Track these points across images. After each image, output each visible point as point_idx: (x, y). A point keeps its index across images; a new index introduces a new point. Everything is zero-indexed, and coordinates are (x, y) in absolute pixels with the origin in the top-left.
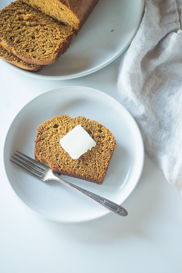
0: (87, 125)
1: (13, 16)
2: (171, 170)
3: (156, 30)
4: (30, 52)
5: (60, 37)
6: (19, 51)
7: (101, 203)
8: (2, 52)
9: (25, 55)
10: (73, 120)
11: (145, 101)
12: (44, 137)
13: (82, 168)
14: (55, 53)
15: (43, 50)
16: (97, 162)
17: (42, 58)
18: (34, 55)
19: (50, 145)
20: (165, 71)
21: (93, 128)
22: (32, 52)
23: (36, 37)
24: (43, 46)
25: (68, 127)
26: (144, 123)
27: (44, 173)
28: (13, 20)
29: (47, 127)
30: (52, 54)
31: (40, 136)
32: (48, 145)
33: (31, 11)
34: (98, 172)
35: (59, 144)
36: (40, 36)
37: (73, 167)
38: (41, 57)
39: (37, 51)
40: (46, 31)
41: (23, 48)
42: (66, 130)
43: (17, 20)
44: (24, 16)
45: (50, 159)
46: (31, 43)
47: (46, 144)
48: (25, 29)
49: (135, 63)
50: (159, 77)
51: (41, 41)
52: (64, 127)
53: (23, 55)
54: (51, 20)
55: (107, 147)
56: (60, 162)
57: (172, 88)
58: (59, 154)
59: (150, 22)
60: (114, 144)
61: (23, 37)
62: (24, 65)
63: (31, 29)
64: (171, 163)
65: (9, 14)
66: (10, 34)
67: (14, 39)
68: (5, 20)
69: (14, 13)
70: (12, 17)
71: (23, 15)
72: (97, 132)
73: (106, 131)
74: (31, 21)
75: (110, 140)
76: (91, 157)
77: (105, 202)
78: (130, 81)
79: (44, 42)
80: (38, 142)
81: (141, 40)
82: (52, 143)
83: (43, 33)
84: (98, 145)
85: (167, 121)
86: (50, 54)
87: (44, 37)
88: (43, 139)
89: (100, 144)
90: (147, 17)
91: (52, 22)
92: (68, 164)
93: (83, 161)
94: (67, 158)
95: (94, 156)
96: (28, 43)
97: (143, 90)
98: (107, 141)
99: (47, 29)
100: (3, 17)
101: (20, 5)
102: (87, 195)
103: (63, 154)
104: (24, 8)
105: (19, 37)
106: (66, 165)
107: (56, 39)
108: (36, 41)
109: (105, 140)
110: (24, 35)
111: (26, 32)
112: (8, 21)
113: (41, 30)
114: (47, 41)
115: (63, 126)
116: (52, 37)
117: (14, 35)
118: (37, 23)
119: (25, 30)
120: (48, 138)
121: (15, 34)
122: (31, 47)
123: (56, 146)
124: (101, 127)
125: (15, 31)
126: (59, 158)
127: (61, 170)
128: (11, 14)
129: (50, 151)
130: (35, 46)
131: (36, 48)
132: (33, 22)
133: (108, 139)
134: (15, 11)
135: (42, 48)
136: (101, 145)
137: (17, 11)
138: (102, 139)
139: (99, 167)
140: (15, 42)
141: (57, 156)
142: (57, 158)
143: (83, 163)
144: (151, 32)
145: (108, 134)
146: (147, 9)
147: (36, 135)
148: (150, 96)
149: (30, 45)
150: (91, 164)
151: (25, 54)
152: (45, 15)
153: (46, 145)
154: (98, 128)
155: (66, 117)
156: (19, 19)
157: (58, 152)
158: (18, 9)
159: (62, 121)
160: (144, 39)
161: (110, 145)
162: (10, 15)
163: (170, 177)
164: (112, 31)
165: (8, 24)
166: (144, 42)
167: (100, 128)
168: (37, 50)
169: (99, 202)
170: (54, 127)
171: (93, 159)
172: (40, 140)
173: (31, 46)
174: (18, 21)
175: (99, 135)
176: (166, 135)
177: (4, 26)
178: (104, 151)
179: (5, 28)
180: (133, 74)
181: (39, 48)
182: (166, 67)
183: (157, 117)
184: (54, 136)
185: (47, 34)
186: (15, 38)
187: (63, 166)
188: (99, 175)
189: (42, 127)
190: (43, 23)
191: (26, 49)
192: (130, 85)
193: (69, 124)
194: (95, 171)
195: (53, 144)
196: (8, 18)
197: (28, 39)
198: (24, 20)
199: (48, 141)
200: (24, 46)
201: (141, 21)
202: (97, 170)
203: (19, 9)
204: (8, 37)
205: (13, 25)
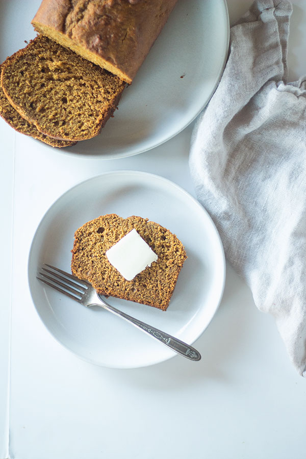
0: (145, 229)
1: (34, 64)
2: (263, 294)
3: (246, 85)
4: (61, 126)
5: (104, 98)
6: (44, 127)
7: (165, 343)
8: (19, 124)
9: (53, 132)
10: (124, 222)
11: (228, 189)
12: (85, 246)
13: (138, 291)
14: (97, 127)
15: (79, 122)
16: (159, 282)
17: (78, 136)
18: (67, 131)
19: (93, 258)
20: (260, 140)
21: (154, 234)
22: (63, 127)
23: (68, 99)
24: (79, 115)
25: (118, 232)
26: (226, 224)
27: (86, 294)
28: (34, 73)
29: (87, 232)
30: (93, 128)
31: (78, 244)
32: (90, 258)
33: (61, 54)
34: (160, 296)
35: (105, 257)
36: (75, 97)
37: (126, 290)
38: (77, 134)
39: (71, 124)
40: (83, 89)
41: (50, 120)
42: (114, 237)
43: (39, 72)
44: (49, 64)
45: (92, 277)
46: (61, 110)
47: (87, 256)
48: (52, 87)
49: (214, 137)
50: (251, 149)
51: (76, 107)
52: (112, 232)
53: (51, 132)
54: (90, 66)
55: (174, 261)
56: (107, 282)
57: (269, 167)
58: (106, 271)
59: (238, 70)
60: (182, 257)
61: (49, 102)
62: (53, 142)
63: (60, 86)
64: (263, 284)
65: (27, 63)
66: (30, 98)
67: (36, 105)
68: (22, 73)
69: (35, 59)
70: (32, 67)
71: (48, 62)
72: (159, 239)
73: (172, 238)
74: (60, 73)
75: (177, 251)
76: (151, 275)
77: (169, 341)
78: (207, 164)
79: (81, 107)
80: (75, 253)
81: (223, 101)
82: (96, 254)
83: (79, 93)
84: (160, 258)
85: (259, 219)
86: (90, 128)
87: (81, 98)
88: (83, 249)
89: (163, 257)
90: (233, 62)
91: (92, 70)
92: (118, 285)
93: (140, 281)
94: (117, 277)
95: (155, 274)
96: (56, 111)
97: (227, 172)
98: (173, 253)
99: (84, 85)
100: (19, 68)
101: (44, 43)
102: (145, 330)
103: (111, 270)
104: (49, 48)
105: (43, 102)
106: (116, 287)
107: (97, 102)
108: (69, 106)
109: (170, 251)
110: (51, 97)
111: (53, 92)
112: (26, 75)
113: (75, 87)
114: (84, 105)
115: (111, 230)
116: (92, 99)
117: (35, 100)
118: (70, 75)
119: (52, 89)
120: (90, 247)
121: (38, 97)
122: (62, 118)
123: (102, 259)
124: (165, 232)
125: (37, 92)
126: (106, 276)
127: (109, 294)
128: (31, 63)
129: (93, 267)
130: (68, 116)
131: (69, 118)
132: (63, 74)
133: (175, 250)
134: (35, 55)
135: (77, 118)
136: (165, 258)
137: (40, 56)
138: (166, 249)
139: (162, 289)
140: (37, 110)
141: (103, 273)
142: (104, 277)
143: (140, 284)
144: (239, 87)
145: (174, 242)
146: (235, 47)
147: (73, 243)
148: (237, 180)
149: (60, 114)
150: (151, 286)
151: (53, 130)
152: (81, 59)
153: (87, 258)
154: (160, 234)
155: (115, 218)
156: (43, 70)
157: (104, 268)
158: (40, 53)
159: (109, 223)
160: (228, 100)
161: (178, 258)
162: (29, 65)
163: (262, 304)
164: (182, 77)
165: (26, 82)
166: (228, 104)
167: (163, 233)
168: (71, 122)
169: (161, 340)
170: (98, 232)
171: (153, 278)
172: (79, 250)
173: (62, 116)
174: (42, 73)
175: (162, 243)
176: (258, 239)
177: (21, 84)
178: (169, 267)
179: (22, 88)
180: (212, 153)
181: (74, 118)
182: (262, 134)
183: (245, 213)
184: (99, 244)
185: (85, 93)
186: (38, 105)
187: (111, 289)
188: (161, 301)
189: (82, 232)
190: (78, 74)
191: (54, 121)
192: (207, 170)
193: (119, 228)
194: (157, 296)
195: (96, 256)
196: (26, 70)
197: (57, 104)
198: (50, 71)
199: (90, 251)
200: (50, 117)
201: (225, 67)
202: (159, 294)
203: (43, 51)
204: (27, 105)
205: (34, 82)
